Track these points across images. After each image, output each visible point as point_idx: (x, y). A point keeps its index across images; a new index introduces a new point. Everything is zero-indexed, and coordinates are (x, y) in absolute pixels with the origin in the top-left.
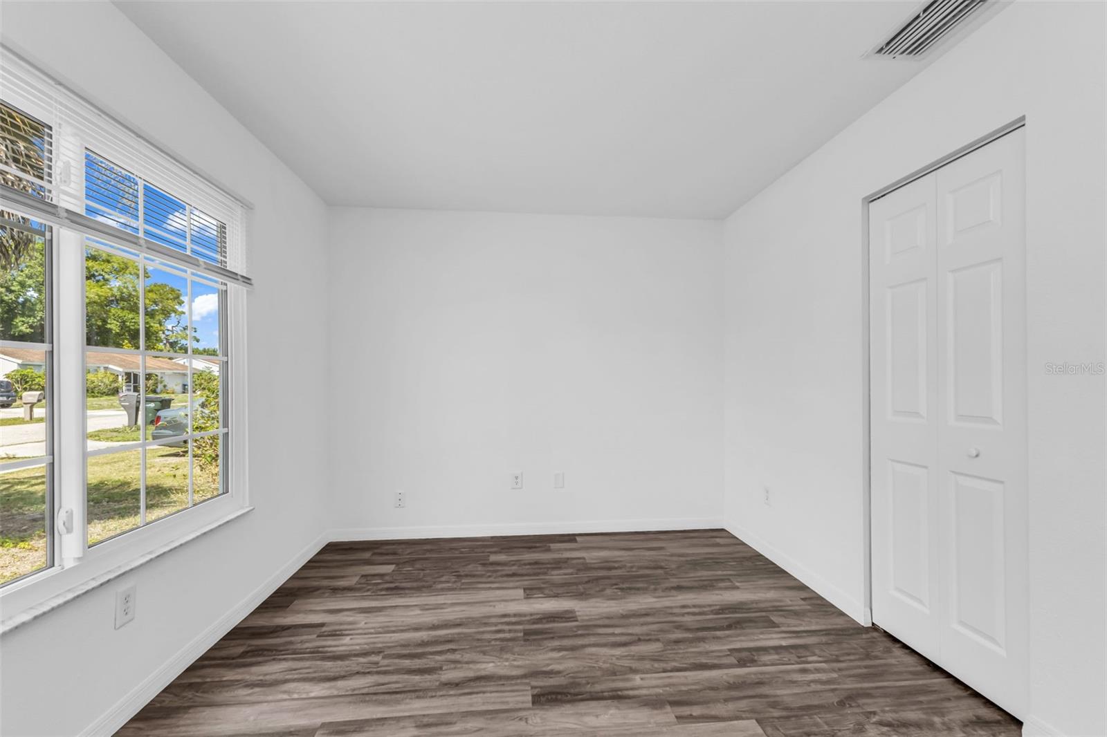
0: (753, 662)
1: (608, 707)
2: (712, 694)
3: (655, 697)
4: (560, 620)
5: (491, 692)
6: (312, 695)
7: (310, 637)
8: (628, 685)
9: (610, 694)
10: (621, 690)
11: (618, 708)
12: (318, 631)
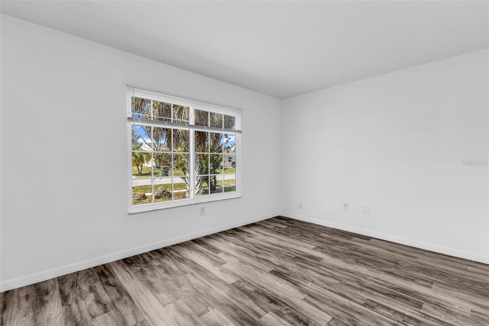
0: (372, 308)
1: (288, 284)
2: (330, 302)
3: (307, 291)
4: (314, 259)
5: (264, 264)
6: (231, 246)
7: (245, 235)
8: (304, 283)
9: (294, 282)
10: (299, 283)
11: (290, 286)
12: (248, 234)
